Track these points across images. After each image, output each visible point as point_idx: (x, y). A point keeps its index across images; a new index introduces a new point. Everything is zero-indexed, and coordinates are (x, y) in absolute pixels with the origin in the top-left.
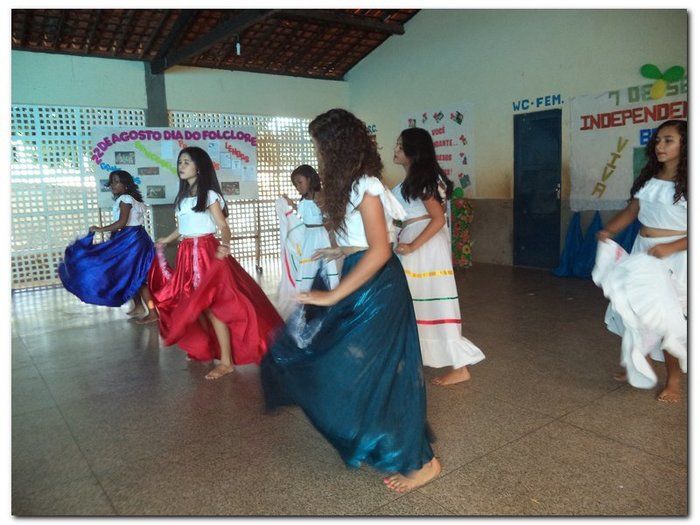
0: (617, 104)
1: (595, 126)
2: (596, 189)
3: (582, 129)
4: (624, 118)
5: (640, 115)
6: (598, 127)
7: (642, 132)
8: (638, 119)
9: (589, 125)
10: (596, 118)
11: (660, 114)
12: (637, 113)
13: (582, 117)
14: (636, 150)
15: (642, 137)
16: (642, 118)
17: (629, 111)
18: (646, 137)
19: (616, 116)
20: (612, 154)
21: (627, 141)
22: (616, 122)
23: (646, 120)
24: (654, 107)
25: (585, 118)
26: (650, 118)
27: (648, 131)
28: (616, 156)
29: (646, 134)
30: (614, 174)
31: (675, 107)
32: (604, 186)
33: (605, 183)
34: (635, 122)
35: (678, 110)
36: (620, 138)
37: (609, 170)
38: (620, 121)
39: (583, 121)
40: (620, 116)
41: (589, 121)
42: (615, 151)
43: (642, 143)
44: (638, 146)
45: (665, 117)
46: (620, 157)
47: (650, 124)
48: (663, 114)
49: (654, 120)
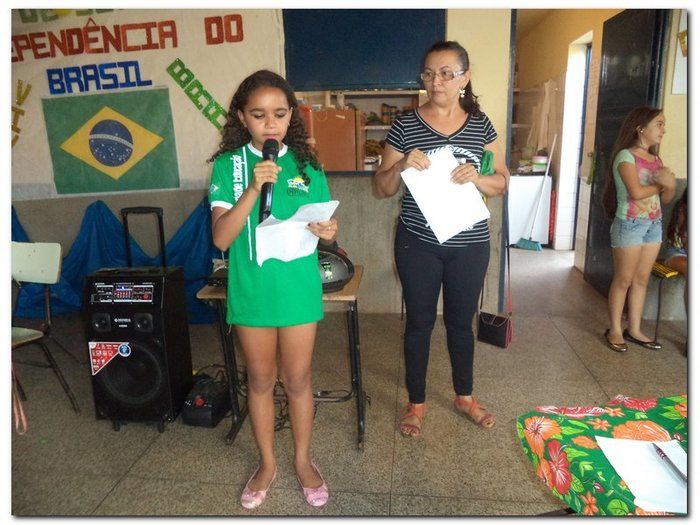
4: (20, 48)
5: (43, 46)
7: (50, 72)
8: (41, 51)
11: (71, 44)
12: (38, 41)
14: (45, 101)
15: (52, 82)
16: (47, 49)
18: (57, 82)
20: (12, 108)
21: (30, 87)
23: (52, 54)
24: (62, 32)
26: (58, 52)
27: (58, 71)
28: (18, 113)
29: (56, 77)
30: (20, 141)
31: (92, 35)
34: (38, 56)
35: (95, 40)
36: (20, 83)
42: (15, 104)
43: (53, 91)
44: (48, 95)
45: (80, 51)
46: (22, 113)
47: (61, 61)
48: (76, 46)
49: (65, 54)
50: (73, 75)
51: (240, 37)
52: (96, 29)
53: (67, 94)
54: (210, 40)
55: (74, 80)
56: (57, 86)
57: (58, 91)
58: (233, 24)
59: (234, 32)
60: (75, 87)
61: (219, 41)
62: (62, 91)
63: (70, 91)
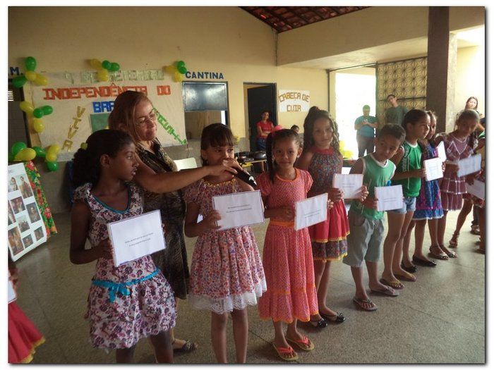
0: (73, 82)
1: (56, 97)
2: (65, 144)
3: (45, 99)
4: (79, 93)
5: (91, 92)
6: (60, 99)
7: (94, 103)
8: (89, 95)
9: (50, 95)
10: (57, 91)
11: (104, 93)
12: (89, 90)
13: (44, 90)
14: (91, 115)
15: (95, 107)
16: (93, 94)
17: (83, 89)
18: (97, 107)
19: (73, 91)
20: (74, 119)
21: (84, 109)
22: (73, 96)
23: (95, 96)
24: (100, 88)
25: (47, 90)
26: (98, 95)
27: (99, 103)
28: (77, 121)
29: (97, 105)
30: (77, 133)
31: (113, 89)
32: (71, 143)
33: (72, 140)
34: (88, 97)
35: (115, 92)
36: (79, 108)
37: (73, 130)
38: (76, 95)
39: (45, 92)
40: (76, 91)
41: (50, 93)
42: (76, 117)
43: (95, 111)
44: (93, 113)
45: (108, 95)
46: (80, 120)
47: (99, 99)
48: (106, 93)
49: (101, 96)
50: (105, 105)
51: (169, 93)
52: (115, 87)
53: (101, 113)
54: (159, 94)
55: (105, 107)
56: (97, 109)
57: (98, 111)
58: (167, 89)
59: (167, 91)
60: (105, 109)
61: (162, 94)
62: (100, 111)
63: (103, 111)
